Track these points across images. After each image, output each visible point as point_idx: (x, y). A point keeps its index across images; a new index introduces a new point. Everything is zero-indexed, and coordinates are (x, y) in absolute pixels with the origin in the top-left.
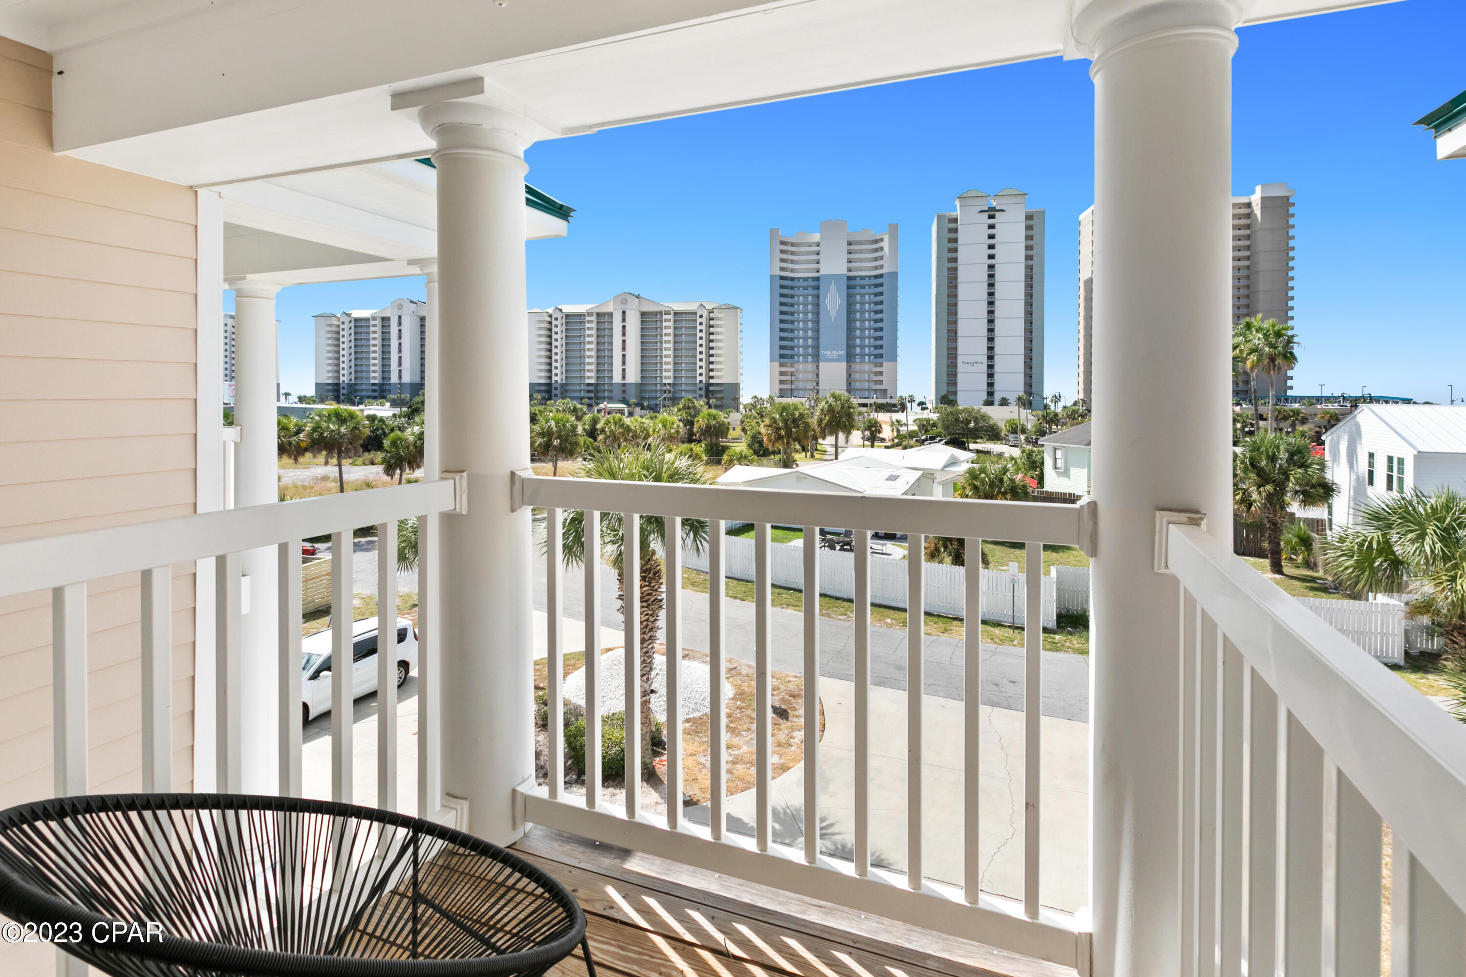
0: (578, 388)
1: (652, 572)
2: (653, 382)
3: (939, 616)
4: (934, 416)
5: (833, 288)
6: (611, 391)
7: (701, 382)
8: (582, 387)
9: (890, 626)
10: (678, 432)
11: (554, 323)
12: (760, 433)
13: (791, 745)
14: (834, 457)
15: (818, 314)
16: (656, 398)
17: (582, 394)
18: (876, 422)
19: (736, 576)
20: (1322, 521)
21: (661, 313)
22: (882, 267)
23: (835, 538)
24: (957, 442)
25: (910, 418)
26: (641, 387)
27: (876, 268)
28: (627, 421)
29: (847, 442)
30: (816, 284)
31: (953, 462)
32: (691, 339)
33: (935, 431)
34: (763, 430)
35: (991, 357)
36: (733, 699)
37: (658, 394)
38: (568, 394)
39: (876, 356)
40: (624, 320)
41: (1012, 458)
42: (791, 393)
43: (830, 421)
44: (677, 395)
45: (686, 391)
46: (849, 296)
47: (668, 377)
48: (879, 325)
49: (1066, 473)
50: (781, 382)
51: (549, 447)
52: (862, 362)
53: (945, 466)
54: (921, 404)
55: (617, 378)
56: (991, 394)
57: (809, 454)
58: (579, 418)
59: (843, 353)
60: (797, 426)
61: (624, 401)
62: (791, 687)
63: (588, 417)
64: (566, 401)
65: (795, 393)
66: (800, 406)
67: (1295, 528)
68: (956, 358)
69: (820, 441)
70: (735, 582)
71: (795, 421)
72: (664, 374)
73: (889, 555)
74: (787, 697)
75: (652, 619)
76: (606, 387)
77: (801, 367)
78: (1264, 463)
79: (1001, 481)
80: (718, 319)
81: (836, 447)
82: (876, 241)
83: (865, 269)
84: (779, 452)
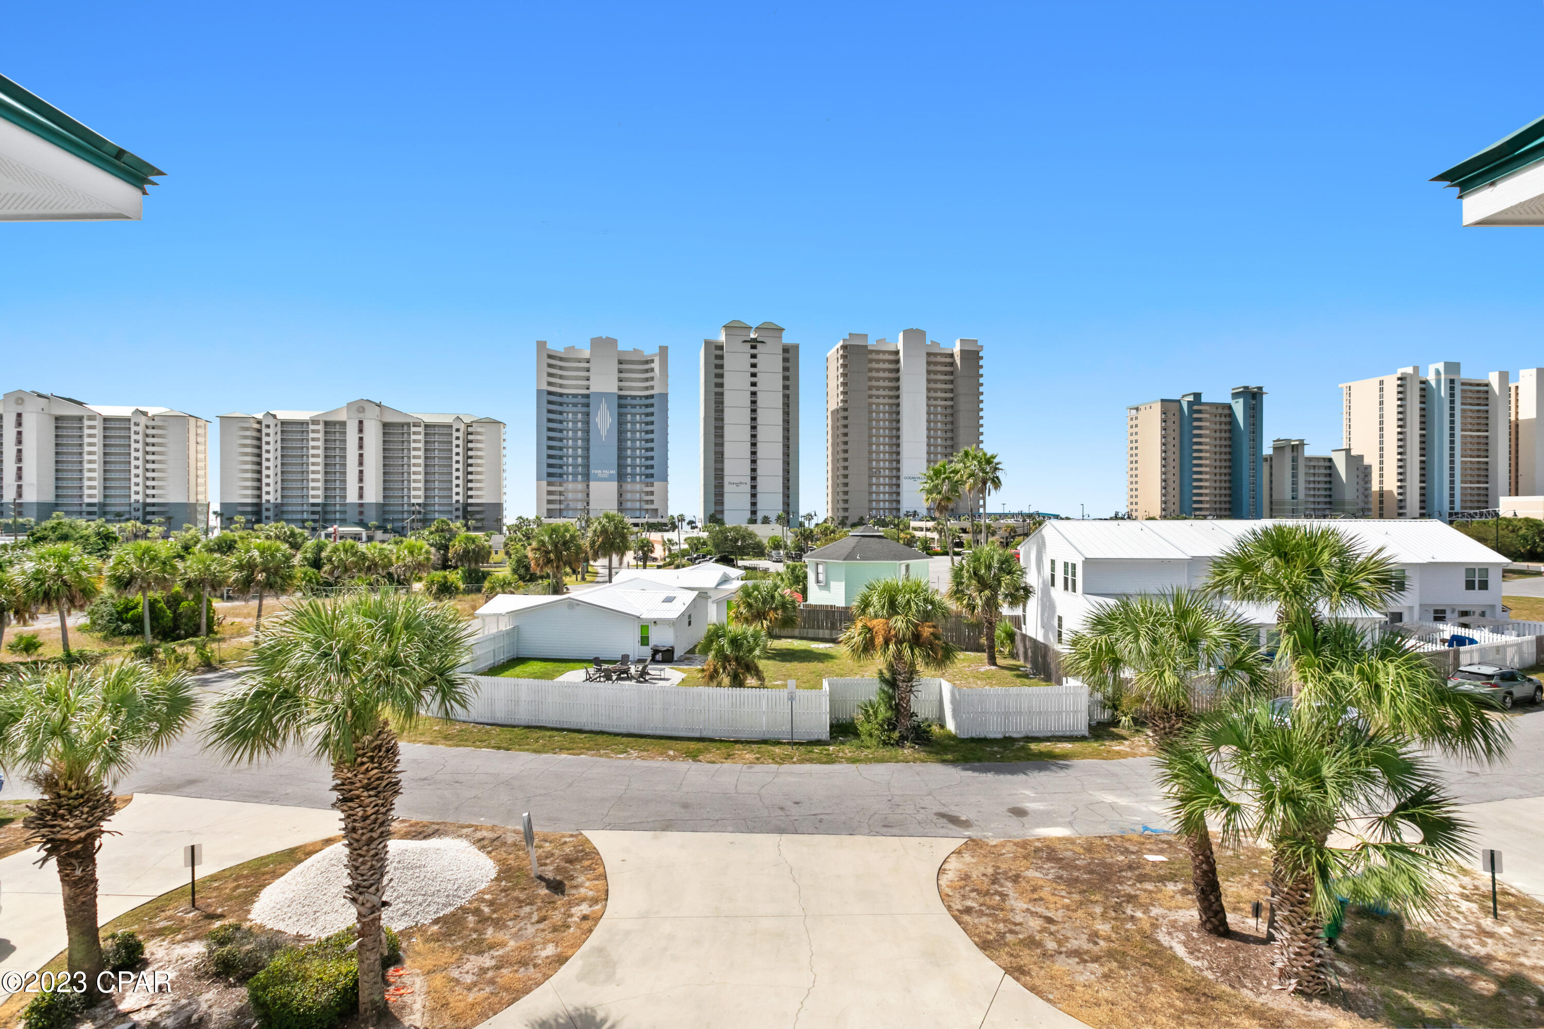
0: (299, 509)
1: (384, 749)
2: (396, 501)
3: (721, 741)
4: (705, 535)
5: (604, 406)
6: (344, 512)
7: (457, 501)
8: (305, 508)
9: (672, 758)
10: (428, 559)
11: (265, 431)
12: (526, 557)
13: (569, 927)
14: (607, 579)
15: (588, 432)
16: (403, 520)
17: (305, 516)
18: (648, 542)
19: (500, 722)
20: (1019, 617)
21: (408, 424)
22: (652, 387)
23: (611, 666)
24: (726, 560)
25: (681, 537)
26: (383, 509)
27: (647, 388)
28: (362, 547)
29: (621, 563)
30: (586, 401)
31: (725, 580)
32: (445, 455)
33: (705, 549)
34: (530, 555)
35: (754, 479)
36: (496, 879)
37: (405, 516)
38: (285, 517)
39: (647, 476)
40: (361, 431)
41: (778, 574)
42: (560, 513)
43: (603, 543)
44: (429, 517)
45: (440, 512)
46: (620, 415)
47: (417, 496)
48: (650, 445)
49: (826, 587)
50: (549, 502)
51: (250, 582)
52: (633, 481)
53: (719, 585)
54: (691, 523)
55: (352, 497)
56: (754, 513)
57: (579, 577)
58: (296, 546)
59: (614, 472)
60: (568, 549)
61: (362, 523)
62: (568, 850)
63: (310, 543)
64: (280, 525)
65: (565, 513)
66: (571, 528)
67: (1003, 624)
68: (722, 478)
69: (591, 563)
70: (498, 729)
71: (565, 543)
72: (413, 493)
73: (668, 679)
74: (563, 864)
75: (383, 810)
76: (338, 508)
77: (570, 486)
78: (983, 571)
79: (773, 597)
80: (478, 433)
81: (610, 568)
82: (647, 362)
83: (635, 389)
84: (548, 576)
